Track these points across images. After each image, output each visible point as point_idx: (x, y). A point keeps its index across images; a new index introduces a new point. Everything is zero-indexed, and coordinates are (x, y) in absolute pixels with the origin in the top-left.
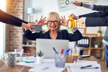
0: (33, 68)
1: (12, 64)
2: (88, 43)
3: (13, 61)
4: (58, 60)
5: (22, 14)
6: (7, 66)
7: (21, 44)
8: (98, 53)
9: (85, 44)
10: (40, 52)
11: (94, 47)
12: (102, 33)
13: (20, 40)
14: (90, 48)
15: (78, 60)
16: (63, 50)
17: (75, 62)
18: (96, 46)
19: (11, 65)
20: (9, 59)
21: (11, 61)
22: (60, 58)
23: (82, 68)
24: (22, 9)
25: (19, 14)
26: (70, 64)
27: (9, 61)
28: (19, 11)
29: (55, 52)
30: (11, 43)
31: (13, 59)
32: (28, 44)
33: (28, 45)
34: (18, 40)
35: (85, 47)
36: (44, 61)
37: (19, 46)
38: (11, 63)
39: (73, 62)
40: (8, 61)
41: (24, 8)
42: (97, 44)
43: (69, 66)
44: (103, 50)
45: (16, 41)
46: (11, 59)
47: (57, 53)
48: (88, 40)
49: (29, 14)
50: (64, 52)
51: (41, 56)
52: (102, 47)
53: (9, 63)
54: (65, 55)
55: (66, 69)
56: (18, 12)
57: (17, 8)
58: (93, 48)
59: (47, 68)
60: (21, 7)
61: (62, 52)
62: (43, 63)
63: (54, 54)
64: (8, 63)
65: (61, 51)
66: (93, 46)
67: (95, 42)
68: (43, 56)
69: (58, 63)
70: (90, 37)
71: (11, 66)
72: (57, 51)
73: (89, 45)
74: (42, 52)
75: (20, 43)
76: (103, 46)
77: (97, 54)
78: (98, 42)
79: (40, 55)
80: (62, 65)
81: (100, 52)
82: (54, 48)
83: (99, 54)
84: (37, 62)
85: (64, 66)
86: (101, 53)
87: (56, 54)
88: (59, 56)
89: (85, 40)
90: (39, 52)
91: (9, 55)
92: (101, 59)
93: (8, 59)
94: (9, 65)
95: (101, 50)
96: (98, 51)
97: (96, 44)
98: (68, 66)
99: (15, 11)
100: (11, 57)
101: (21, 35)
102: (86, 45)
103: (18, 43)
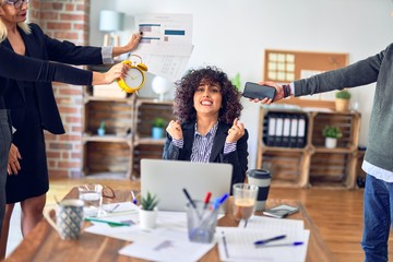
0: (131, 242)
1: (74, 232)
2: (301, 134)
3: (78, 226)
4: (197, 224)
5: (81, 33)
6: (63, 238)
7: (79, 134)
8: (337, 164)
9: (294, 134)
10: (149, 198)
11: (323, 144)
12: (352, 99)
13: (75, 120)
14: (310, 149)
15: (253, 217)
16: (209, 195)
17: (242, 223)
18: (331, 143)
19: (73, 235)
20: (69, 221)
21: (73, 225)
22: (200, 218)
23: (259, 243)
24: (82, 13)
25: (72, 30)
26: (228, 231)
27: (69, 226)
28: (73, 22)
32: (101, 131)
33: (101, 137)
34: (68, 120)
35: (294, 145)
37: (74, 138)
38: (72, 230)
39: (236, 224)
40: (64, 226)
41: (87, 10)
42: (332, 137)
44: (351, 154)
46: (73, 220)
47: (192, 203)
48: (302, 123)
49: (105, 32)
51: (152, 209)
52: (348, 145)
53: (68, 231)
55: (216, 248)
56: (68, 26)
57: (64, 11)
58: (321, 150)
59: (167, 244)
60: (79, 8)
61: (207, 201)
62: (155, 227)
64: (64, 231)
66: (319, 141)
67: (327, 127)
68: (155, 208)
69: (197, 230)
70: (311, 113)
71: (71, 238)
73: (305, 138)
74: (152, 197)
75: (74, 129)
76: (352, 143)
77: (333, 168)
78: (338, 129)
80: (207, 234)
81: (342, 161)
82: (185, 191)
83: (341, 168)
84: (139, 222)
85: (210, 239)
86: (345, 165)
88: (198, 213)
89: (295, 122)
91: (69, 210)
92: (345, 186)
93: (65, 221)
94: (69, 235)
95: (347, 157)
96: (335, 160)
97: (328, 136)
98: (222, 236)
99: (59, 21)
100: (74, 215)
101: (77, 102)
102: (297, 138)
103: (70, 129)
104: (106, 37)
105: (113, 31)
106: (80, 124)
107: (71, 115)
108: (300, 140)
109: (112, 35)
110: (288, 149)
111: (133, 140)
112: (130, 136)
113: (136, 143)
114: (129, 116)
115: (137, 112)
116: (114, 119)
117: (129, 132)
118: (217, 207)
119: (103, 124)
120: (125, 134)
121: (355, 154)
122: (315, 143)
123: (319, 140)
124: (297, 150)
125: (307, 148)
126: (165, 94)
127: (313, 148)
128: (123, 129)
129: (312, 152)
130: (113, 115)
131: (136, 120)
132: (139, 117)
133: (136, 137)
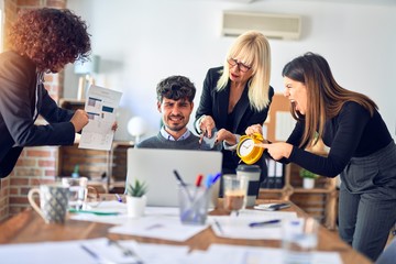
0: (119, 225)
1: (60, 215)
2: (279, 174)
3: (63, 208)
4: (189, 206)
6: (47, 222)
7: (52, 178)
8: (315, 206)
9: (271, 175)
10: (137, 184)
11: (301, 185)
13: (48, 163)
14: (289, 189)
15: (243, 209)
16: (200, 178)
18: (308, 184)
19: (58, 218)
20: (54, 202)
21: (59, 207)
22: (192, 199)
23: (253, 225)
27: (54, 208)
29: (179, 182)
30: (18, 174)
31: (63, 201)
32: (75, 175)
34: (41, 164)
36: (146, 212)
38: (58, 213)
39: (229, 214)
40: (49, 208)
42: (310, 177)
43: (217, 223)
44: (330, 194)
45: (37, 167)
46: (58, 201)
47: (184, 185)
49: (80, 75)
50: (205, 182)
51: (140, 196)
53: (53, 213)
54: (207, 191)
55: (210, 229)
58: (299, 190)
61: (199, 184)
62: (144, 215)
63: (177, 188)
64: (49, 214)
65: (195, 181)
66: (298, 182)
68: (144, 197)
69: (189, 212)
71: (56, 221)
72: (185, 181)
73: (283, 178)
74: (141, 183)
75: (47, 173)
79: (137, 192)
81: (320, 202)
82: (176, 173)
83: (320, 210)
84: (126, 213)
85: (203, 221)
86: (324, 206)
87: (182, 188)
88: (189, 195)
90: (134, 186)
91: (54, 191)
93: (50, 202)
94: (54, 219)
95: (325, 197)
97: (306, 177)
98: (214, 221)
100: (60, 195)
103: (44, 173)
104: (81, 80)
105: (88, 73)
106: (53, 168)
107: (44, 159)
108: (278, 181)
109: (87, 77)
110: (267, 190)
111: (109, 184)
112: (106, 180)
113: (111, 187)
114: (105, 160)
115: (112, 157)
116: (89, 164)
117: (104, 176)
118: (209, 187)
119: (77, 168)
120: (100, 178)
121: (333, 194)
122: (293, 184)
123: (296, 182)
124: (276, 190)
125: (285, 188)
126: (141, 136)
127: (292, 188)
128: (97, 173)
129: (291, 192)
130: (88, 160)
131: (111, 164)
132: (114, 161)
133: (112, 181)
